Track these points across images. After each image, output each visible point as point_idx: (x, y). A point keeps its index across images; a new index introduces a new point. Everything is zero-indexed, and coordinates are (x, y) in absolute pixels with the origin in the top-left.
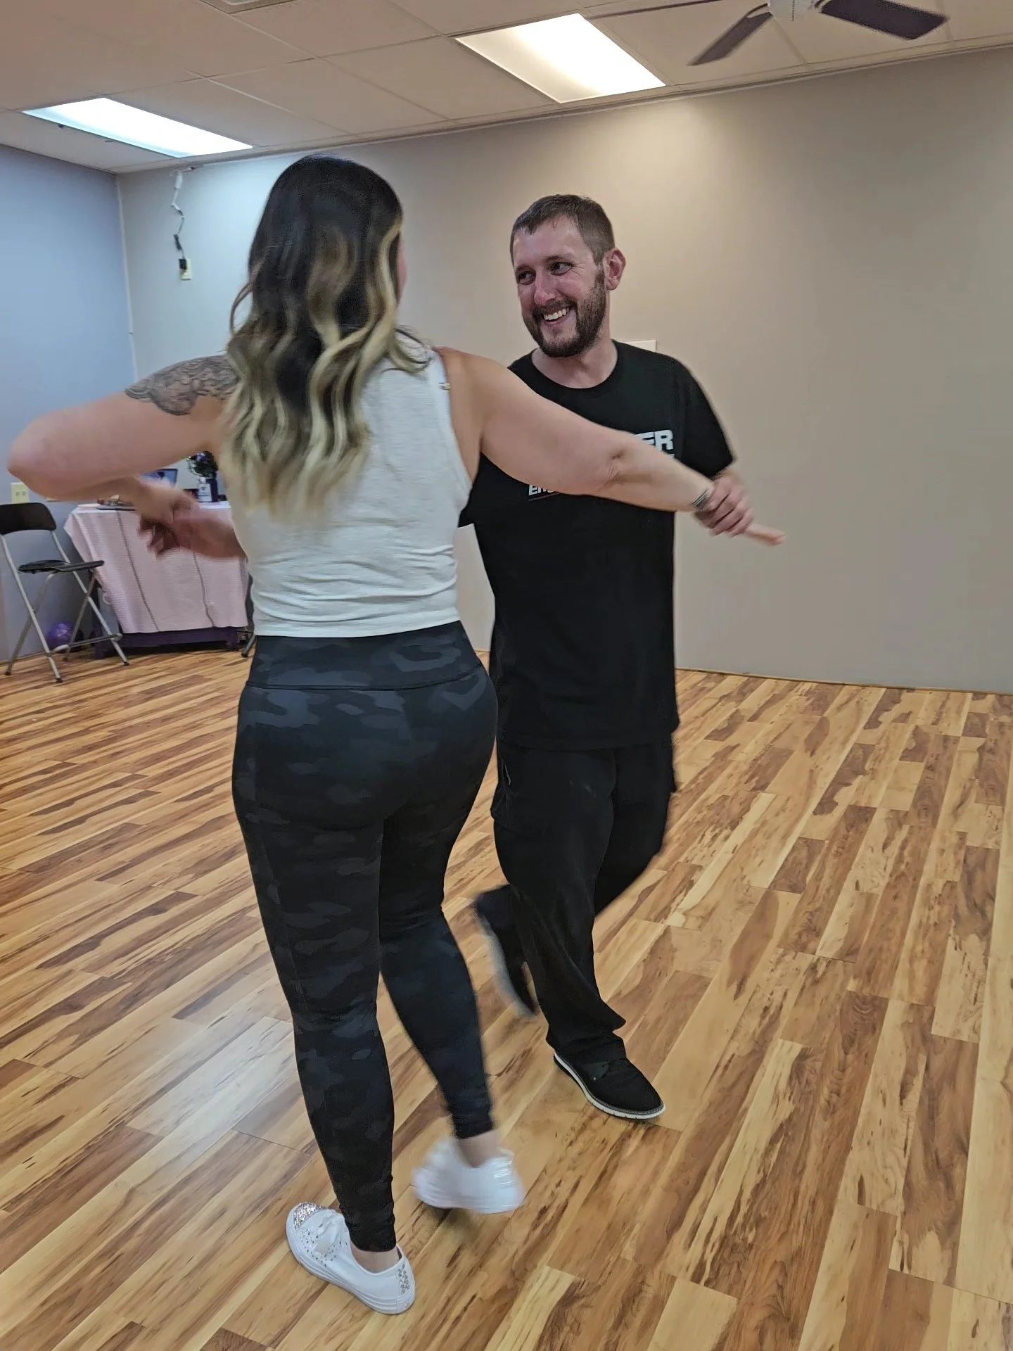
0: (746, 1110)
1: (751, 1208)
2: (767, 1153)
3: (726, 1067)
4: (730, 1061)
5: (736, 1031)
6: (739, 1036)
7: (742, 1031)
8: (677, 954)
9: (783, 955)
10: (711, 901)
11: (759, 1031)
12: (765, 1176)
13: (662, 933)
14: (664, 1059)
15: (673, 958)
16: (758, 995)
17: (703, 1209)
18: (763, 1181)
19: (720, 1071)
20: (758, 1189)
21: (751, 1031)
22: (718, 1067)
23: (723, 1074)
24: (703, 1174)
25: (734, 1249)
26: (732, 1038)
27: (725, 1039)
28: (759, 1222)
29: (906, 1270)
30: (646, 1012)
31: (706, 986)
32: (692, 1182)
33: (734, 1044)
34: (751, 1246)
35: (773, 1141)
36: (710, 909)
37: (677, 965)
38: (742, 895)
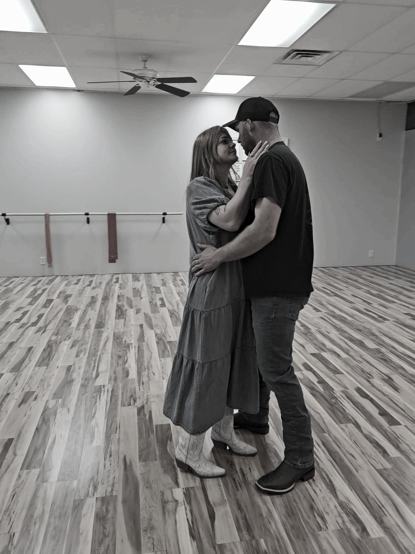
0: (105, 418)
1: (96, 399)
2: (95, 411)
3: (117, 428)
4: (116, 431)
5: (119, 442)
6: (117, 440)
7: (116, 443)
8: (163, 470)
9: (112, 490)
10: (170, 522)
11: (110, 445)
12: (95, 406)
13: (178, 481)
14: (138, 424)
15: (162, 467)
16: (116, 461)
17: (107, 395)
18: (95, 404)
19: (118, 426)
20: (96, 402)
21: (113, 444)
22: (119, 427)
23: (117, 426)
24: (111, 401)
25: (98, 391)
26: (119, 439)
27: (121, 438)
28: (94, 397)
29: (58, 400)
30: (155, 437)
31: (139, 458)
32: (113, 398)
33: (117, 437)
34: (94, 393)
35: (95, 413)
36: (167, 514)
37: (158, 463)
38: (155, 537)
